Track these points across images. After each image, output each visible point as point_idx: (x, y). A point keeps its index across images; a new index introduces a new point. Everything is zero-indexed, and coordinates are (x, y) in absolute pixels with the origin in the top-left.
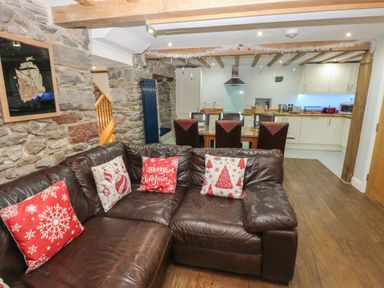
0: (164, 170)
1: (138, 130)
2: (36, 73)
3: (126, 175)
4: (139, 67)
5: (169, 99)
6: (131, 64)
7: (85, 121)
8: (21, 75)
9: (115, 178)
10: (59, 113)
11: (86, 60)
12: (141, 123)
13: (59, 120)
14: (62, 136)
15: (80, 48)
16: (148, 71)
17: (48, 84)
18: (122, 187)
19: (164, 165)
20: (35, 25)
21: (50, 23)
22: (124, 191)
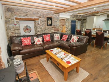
0: (65, 37)
1: (69, 31)
2: (50, 21)
3: (59, 37)
4: (72, 18)
5: (83, 25)
6: (69, 18)
7: (57, 28)
8: (48, 21)
9: (57, 36)
10: (53, 26)
11: (58, 18)
12: (70, 30)
13: (53, 27)
14: (53, 30)
15: (58, 16)
16: (75, 18)
17: (52, 22)
18: (58, 38)
19: (65, 36)
20: (51, 15)
21: (53, 14)
22: (58, 39)
